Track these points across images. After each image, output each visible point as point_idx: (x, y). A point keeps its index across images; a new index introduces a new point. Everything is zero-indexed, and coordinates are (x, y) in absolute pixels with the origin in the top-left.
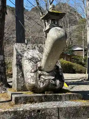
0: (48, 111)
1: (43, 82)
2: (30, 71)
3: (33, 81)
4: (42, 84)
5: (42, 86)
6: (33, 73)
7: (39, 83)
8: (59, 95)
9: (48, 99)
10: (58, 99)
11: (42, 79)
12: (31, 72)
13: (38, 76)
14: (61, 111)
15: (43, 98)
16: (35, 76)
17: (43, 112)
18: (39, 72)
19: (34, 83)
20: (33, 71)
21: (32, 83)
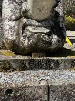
0: (28, 91)
1: (29, 38)
2: (8, 17)
3: (12, 35)
4: (27, 40)
5: (26, 43)
6: (14, 21)
7: (22, 38)
8: (54, 60)
9: (35, 66)
10: (52, 65)
11: (28, 33)
12: (11, 20)
13: (21, 27)
14: (53, 92)
15: (27, 64)
16: (16, 27)
17: (18, 94)
18: (25, 20)
19: (14, 38)
20: (13, 17)
21: (10, 38)
